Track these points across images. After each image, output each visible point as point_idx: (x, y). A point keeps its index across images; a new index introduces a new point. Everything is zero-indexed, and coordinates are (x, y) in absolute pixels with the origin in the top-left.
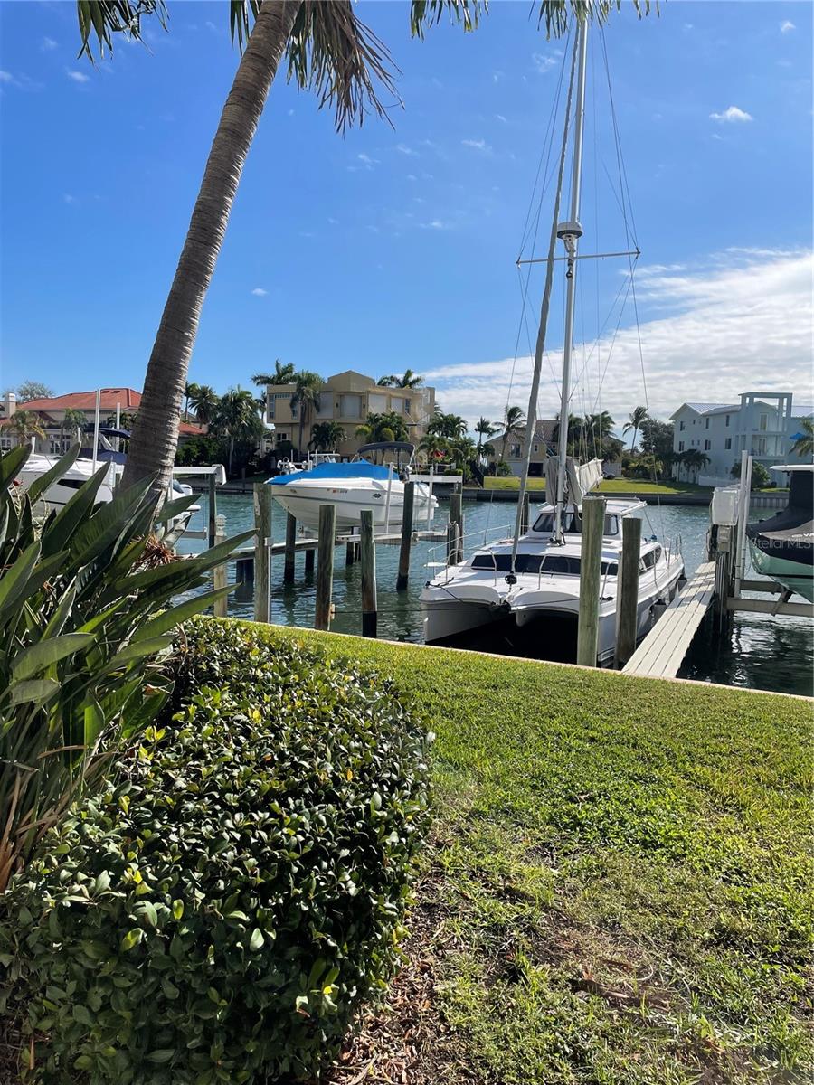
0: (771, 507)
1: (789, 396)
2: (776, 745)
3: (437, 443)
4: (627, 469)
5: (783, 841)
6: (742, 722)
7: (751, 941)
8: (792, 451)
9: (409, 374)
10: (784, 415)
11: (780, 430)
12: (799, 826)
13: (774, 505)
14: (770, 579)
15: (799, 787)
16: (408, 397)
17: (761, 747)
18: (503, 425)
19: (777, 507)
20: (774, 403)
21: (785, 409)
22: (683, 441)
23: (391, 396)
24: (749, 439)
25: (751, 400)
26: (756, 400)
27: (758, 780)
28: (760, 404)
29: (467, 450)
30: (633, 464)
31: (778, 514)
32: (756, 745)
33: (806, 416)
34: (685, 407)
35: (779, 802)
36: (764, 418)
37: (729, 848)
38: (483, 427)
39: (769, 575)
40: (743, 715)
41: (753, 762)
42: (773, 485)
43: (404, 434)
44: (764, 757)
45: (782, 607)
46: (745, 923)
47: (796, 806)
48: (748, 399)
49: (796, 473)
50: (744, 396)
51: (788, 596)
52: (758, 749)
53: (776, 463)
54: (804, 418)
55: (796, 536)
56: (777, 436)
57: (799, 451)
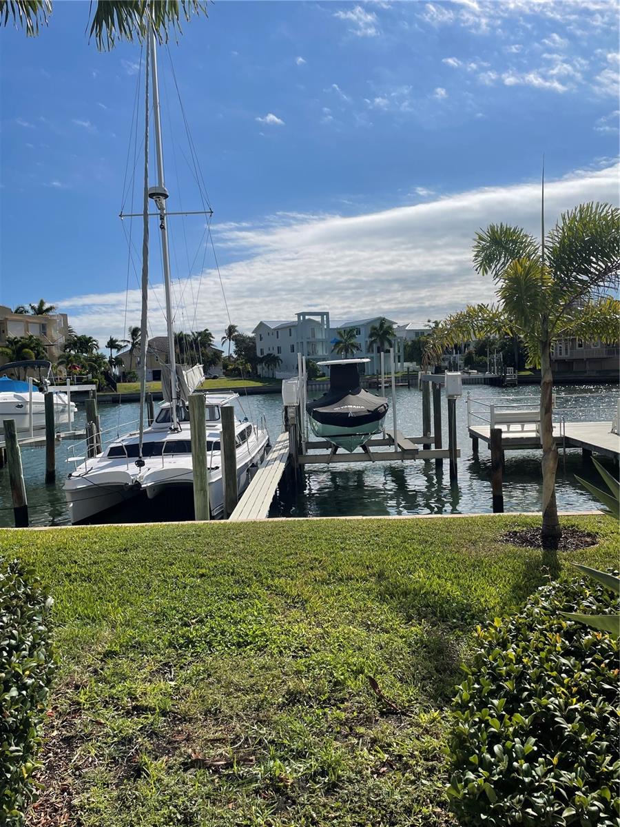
0: (320, 390)
1: (327, 314)
2: (326, 554)
3: (74, 359)
4: (227, 370)
5: (330, 619)
6: (305, 542)
7: (310, 696)
8: (333, 351)
9: (42, 303)
10: (325, 327)
11: (324, 338)
12: (341, 606)
13: (321, 388)
14: (323, 439)
15: (341, 580)
16: (44, 322)
17: (316, 557)
18: (129, 342)
19: (323, 390)
20: (318, 319)
21: (325, 323)
22: (263, 348)
23: (27, 322)
24: (305, 344)
25: (304, 318)
26: (307, 317)
27: (316, 580)
28: (309, 320)
29: (101, 363)
30: (230, 367)
31: (325, 394)
32: (314, 556)
33: (339, 327)
34: (261, 324)
35: (328, 593)
36: (313, 330)
37: (296, 633)
38: (112, 344)
39: (323, 437)
40: (306, 537)
41: (312, 568)
42: (323, 375)
43: (43, 353)
44: (319, 563)
45: (333, 458)
46: (306, 683)
47: (339, 594)
48: (301, 317)
49: (333, 366)
50: (299, 315)
51: (336, 450)
52: (315, 558)
53: (324, 360)
54: (337, 329)
55: (336, 409)
56: (322, 342)
57: (336, 351)
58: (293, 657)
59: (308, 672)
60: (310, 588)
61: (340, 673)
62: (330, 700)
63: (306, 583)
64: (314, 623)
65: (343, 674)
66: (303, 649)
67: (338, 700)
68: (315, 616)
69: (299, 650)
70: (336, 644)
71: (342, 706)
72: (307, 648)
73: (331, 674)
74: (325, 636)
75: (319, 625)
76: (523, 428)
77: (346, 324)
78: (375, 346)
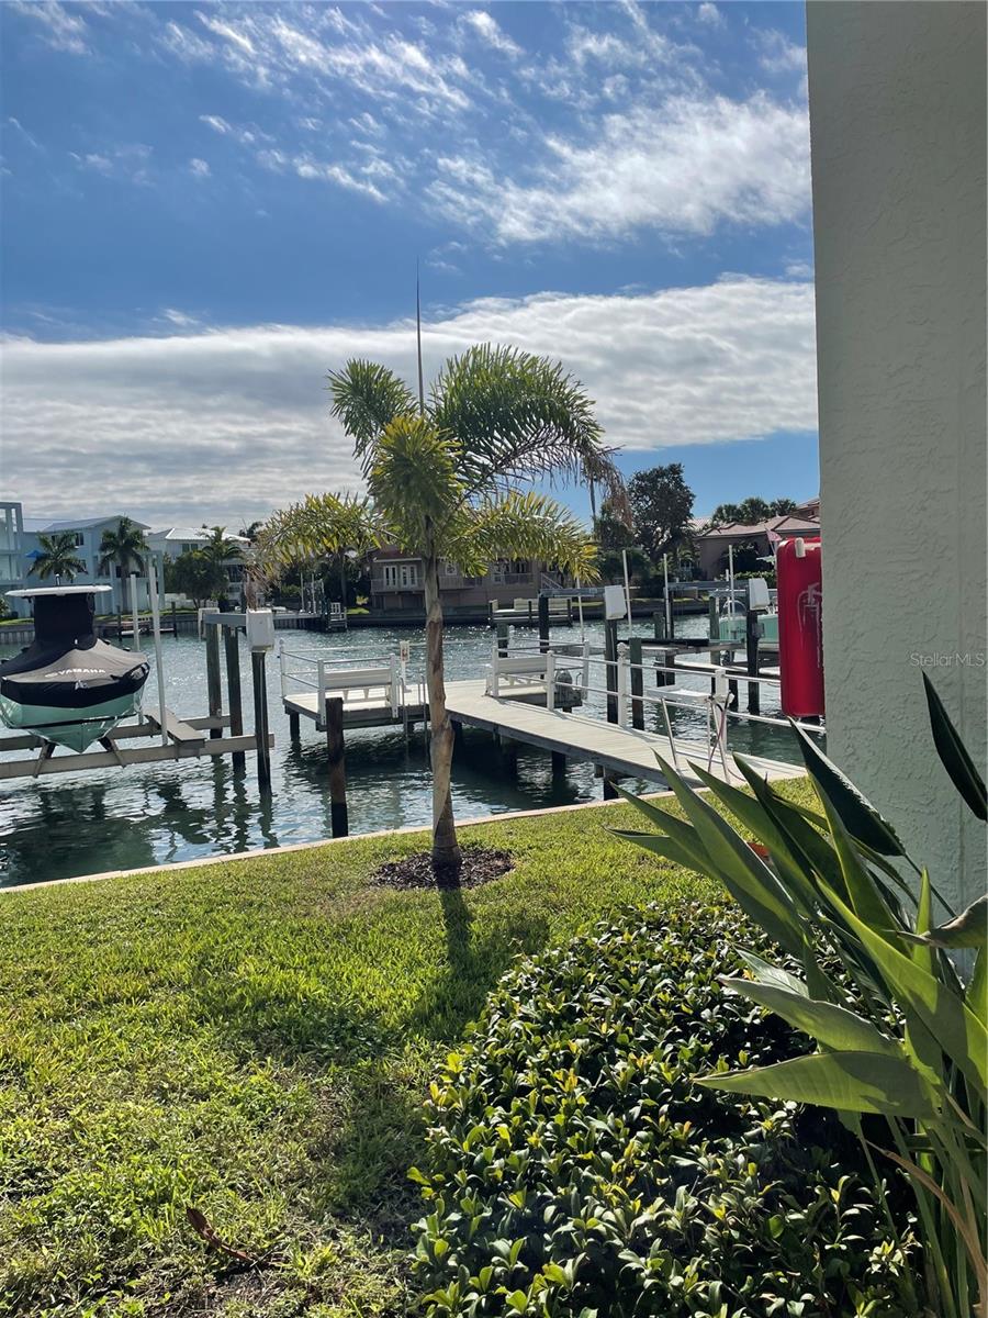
0: (15, 643)
1: (18, 506)
2: (58, 958)
5: (84, 1095)
6: (10, 940)
8: (31, 572)
10: (15, 529)
11: (13, 548)
12: (101, 1063)
13: (19, 640)
14: (25, 733)
15: (94, 1005)
17: (39, 968)
19: (23, 642)
21: (15, 522)
27: (41, 1016)
31: (24, 650)
32: (33, 967)
33: (41, 530)
35: (72, 1038)
39: (24, 728)
40: (11, 929)
41: (30, 993)
42: (14, 616)
44: (45, 980)
45: (46, 763)
46: (46, 1257)
47: (94, 1034)
49: (39, 598)
51: (51, 750)
52: (36, 972)
53: (13, 587)
54: (38, 533)
55: (49, 676)
56: (10, 556)
57: (39, 572)
58: (11, 1195)
59: (51, 1225)
60: (31, 1034)
61: (122, 1213)
62: (106, 1277)
63: (22, 1026)
64: (47, 1111)
65: (128, 1214)
66: (31, 1174)
67: (124, 1273)
68: (48, 1093)
69: (22, 1179)
70: (104, 1148)
71: (134, 1284)
72: (41, 1169)
73: (104, 1219)
74: (77, 1134)
75: (60, 1111)
76: (366, 694)
77: (54, 525)
78: (112, 566)
